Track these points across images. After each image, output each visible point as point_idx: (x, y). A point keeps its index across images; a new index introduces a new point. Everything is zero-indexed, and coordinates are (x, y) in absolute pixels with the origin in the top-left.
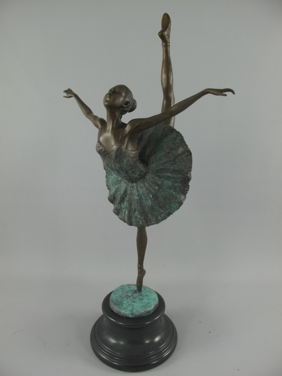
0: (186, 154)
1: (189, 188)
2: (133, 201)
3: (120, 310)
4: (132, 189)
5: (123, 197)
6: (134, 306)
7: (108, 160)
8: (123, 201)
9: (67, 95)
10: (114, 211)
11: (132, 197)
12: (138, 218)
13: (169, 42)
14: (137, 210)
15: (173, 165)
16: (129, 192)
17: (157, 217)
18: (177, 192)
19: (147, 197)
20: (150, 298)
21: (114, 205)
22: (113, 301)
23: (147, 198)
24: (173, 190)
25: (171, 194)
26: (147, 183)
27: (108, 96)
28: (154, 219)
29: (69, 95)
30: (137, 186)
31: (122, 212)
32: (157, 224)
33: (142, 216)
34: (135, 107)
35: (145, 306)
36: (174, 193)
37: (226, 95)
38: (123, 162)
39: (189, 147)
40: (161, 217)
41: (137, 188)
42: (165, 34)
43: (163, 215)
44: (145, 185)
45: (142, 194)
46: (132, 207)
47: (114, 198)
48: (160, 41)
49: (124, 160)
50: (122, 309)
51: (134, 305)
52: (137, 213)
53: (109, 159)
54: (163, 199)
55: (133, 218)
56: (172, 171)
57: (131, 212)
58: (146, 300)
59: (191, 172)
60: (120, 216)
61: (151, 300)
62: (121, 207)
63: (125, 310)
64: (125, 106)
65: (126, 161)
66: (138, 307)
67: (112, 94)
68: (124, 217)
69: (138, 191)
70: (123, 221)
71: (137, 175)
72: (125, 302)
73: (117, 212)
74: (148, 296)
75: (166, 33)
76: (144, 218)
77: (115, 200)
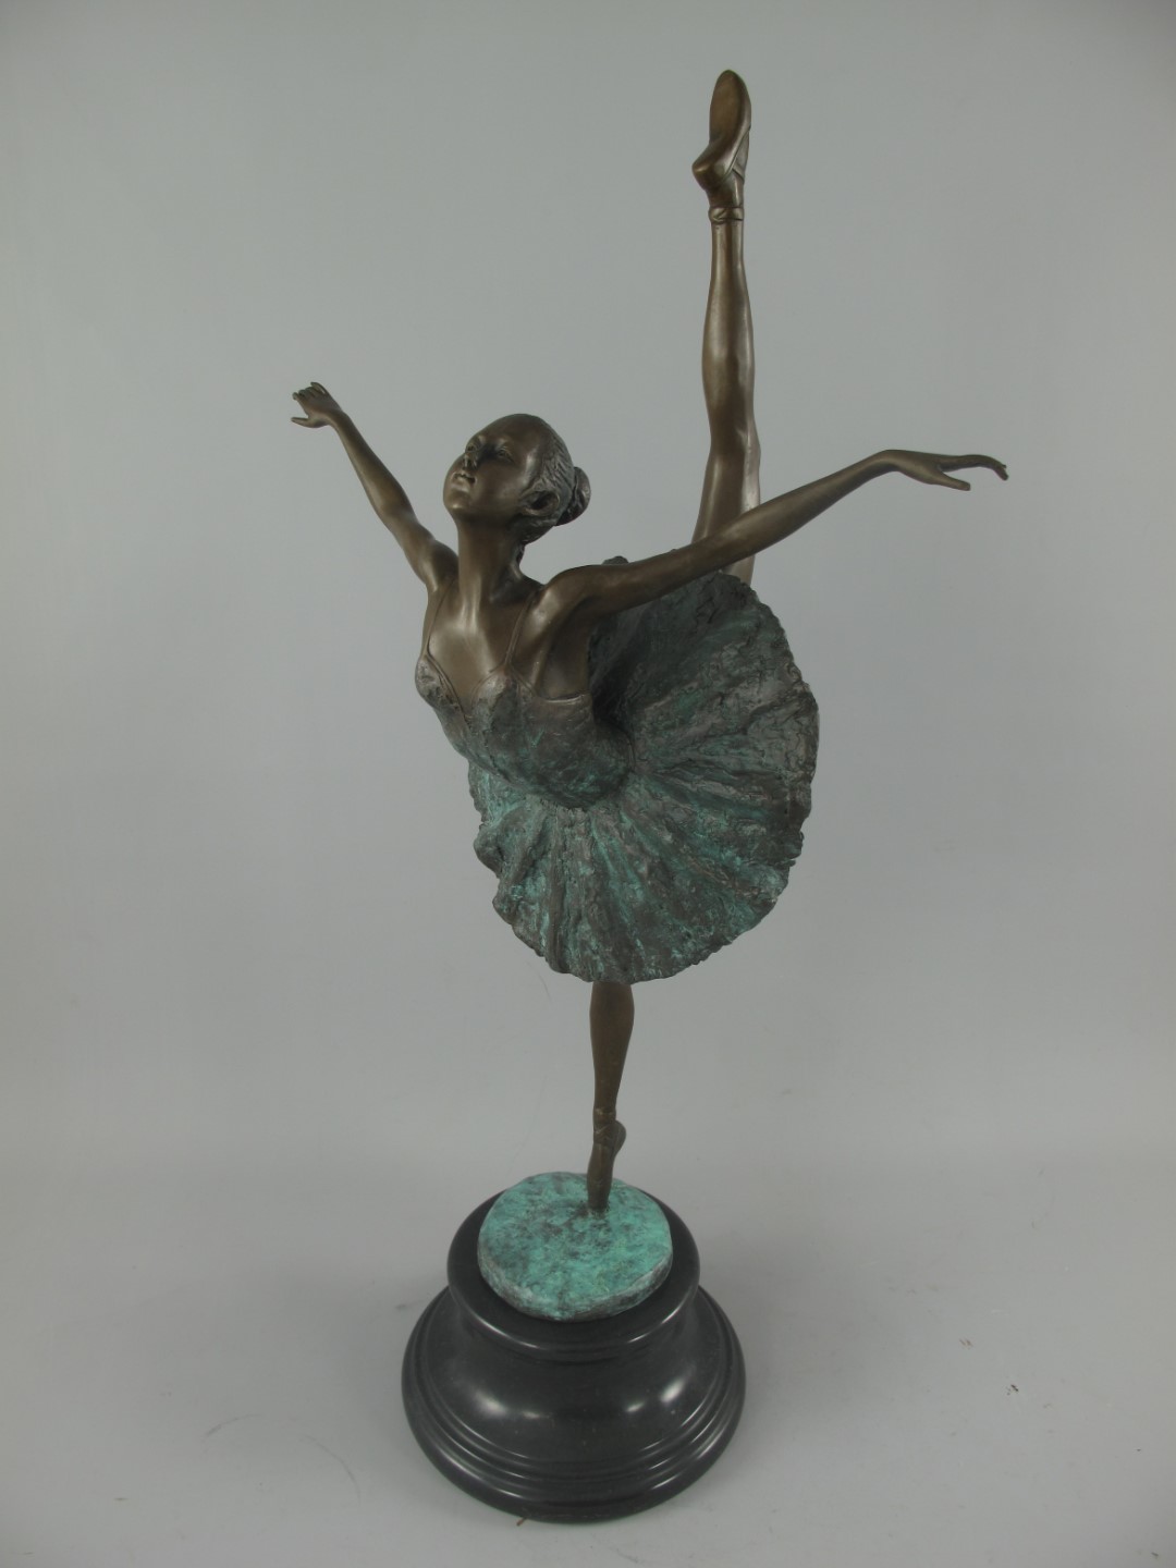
0: (795, 707)
1: (800, 846)
2: (573, 879)
3: (516, 1288)
4: (567, 830)
5: (534, 856)
6: (573, 1275)
7: (464, 731)
8: (534, 872)
9: (306, 416)
10: (498, 906)
11: (568, 864)
12: (590, 947)
13: (742, 203)
14: (585, 919)
15: (737, 747)
16: (554, 841)
17: (669, 952)
18: (749, 857)
19: (628, 871)
20: (638, 1238)
21: (498, 876)
22: (490, 1249)
23: (626, 874)
24: (736, 850)
25: (725, 868)
26: (630, 816)
27: (463, 473)
28: (653, 958)
29: (317, 417)
30: (589, 820)
31: (529, 913)
32: (666, 977)
33: (605, 943)
34: (580, 506)
35: (617, 1277)
36: (738, 860)
37: (965, 486)
38: (525, 743)
39: (805, 679)
40: (681, 952)
41: (588, 831)
42: (723, 167)
43: (690, 944)
44: (621, 821)
45: (607, 858)
46: (565, 905)
47: (500, 851)
48: (701, 197)
49: (529, 739)
50: (524, 1284)
51: (572, 1269)
52: (585, 927)
53: (468, 729)
54: (692, 886)
55: (570, 946)
56: (732, 777)
57: (564, 923)
58: (620, 1250)
59: (810, 782)
60: (521, 929)
61: (642, 1251)
62: (523, 893)
63: (536, 1288)
64: (533, 512)
65: (538, 738)
66: (589, 1277)
67: (479, 463)
68: (536, 934)
69: (593, 844)
70: (532, 947)
71: (585, 784)
72: (538, 1254)
73: (510, 910)
74: (631, 1233)
75: (728, 162)
76: (613, 953)
77: (502, 857)
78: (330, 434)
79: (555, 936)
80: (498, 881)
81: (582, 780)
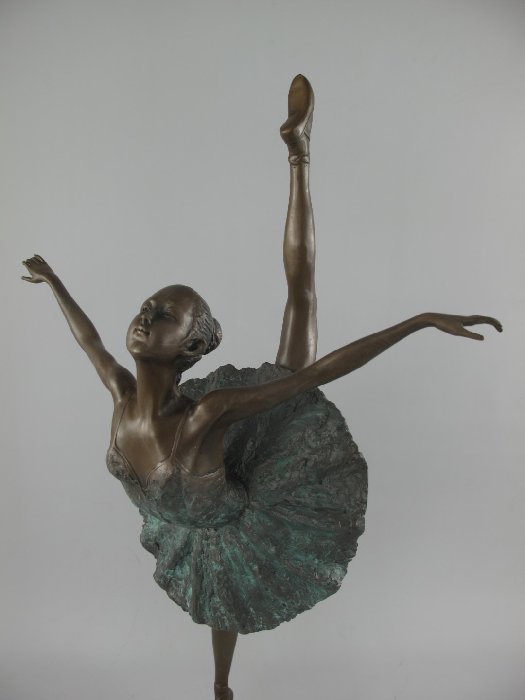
0: (353, 468)
1: (355, 550)
2: (208, 571)
4: (204, 542)
5: (182, 555)
7: (141, 496)
8: (181, 563)
9: (31, 276)
10: (157, 580)
11: (205, 561)
12: (220, 612)
13: (309, 153)
14: (216, 595)
15: (317, 493)
16: (195, 547)
17: (271, 615)
18: (323, 559)
19: (245, 568)
21: (155, 558)
23: (244, 570)
24: (316, 555)
25: (308, 566)
26: (246, 535)
27: (141, 328)
28: (261, 618)
29: (37, 276)
30: (219, 536)
31: (178, 585)
32: (269, 629)
33: (230, 611)
34: (216, 343)
36: (317, 561)
37: (480, 338)
38: (184, 506)
39: (360, 450)
40: (279, 615)
41: (217, 544)
42: (298, 132)
43: (285, 610)
44: (241, 538)
45: (231, 559)
46: (203, 585)
47: (157, 544)
49: (186, 503)
52: (217, 599)
53: (144, 496)
54: (287, 576)
55: (206, 609)
56: (314, 512)
57: (203, 596)
59: (364, 514)
60: (172, 594)
62: (174, 573)
64: (189, 353)
65: (193, 502)
67: (152, 321)
68: (183, 599)
69: (221, 550)
70: (180, 605)
71: (219, 519)
73: (166, 583)
75: (301, 129)
76: (236, 617)
77: (159, 548)
78: (46, 288)
79: (197, 603)
80: (156, 560)
81: (217, 517)
